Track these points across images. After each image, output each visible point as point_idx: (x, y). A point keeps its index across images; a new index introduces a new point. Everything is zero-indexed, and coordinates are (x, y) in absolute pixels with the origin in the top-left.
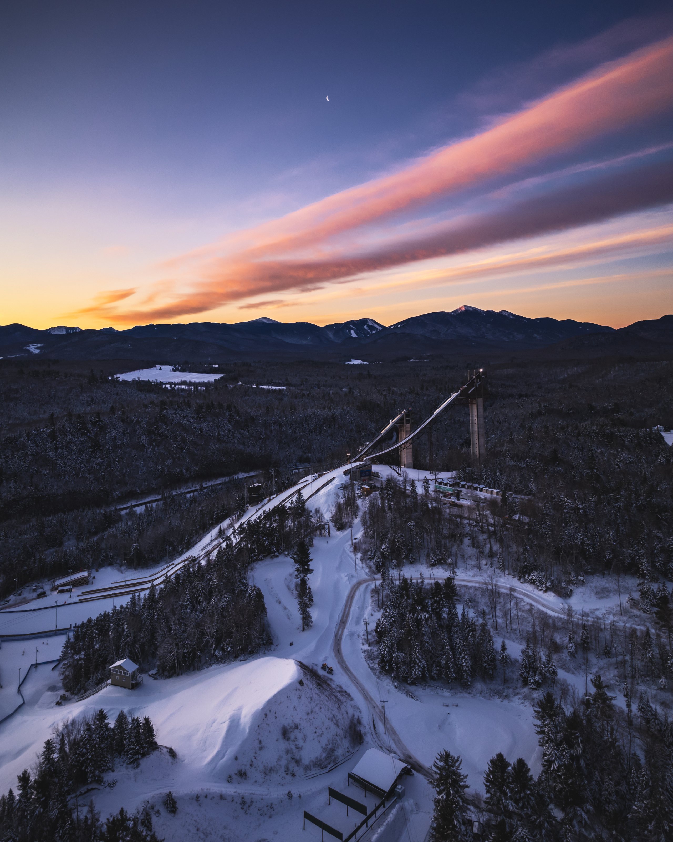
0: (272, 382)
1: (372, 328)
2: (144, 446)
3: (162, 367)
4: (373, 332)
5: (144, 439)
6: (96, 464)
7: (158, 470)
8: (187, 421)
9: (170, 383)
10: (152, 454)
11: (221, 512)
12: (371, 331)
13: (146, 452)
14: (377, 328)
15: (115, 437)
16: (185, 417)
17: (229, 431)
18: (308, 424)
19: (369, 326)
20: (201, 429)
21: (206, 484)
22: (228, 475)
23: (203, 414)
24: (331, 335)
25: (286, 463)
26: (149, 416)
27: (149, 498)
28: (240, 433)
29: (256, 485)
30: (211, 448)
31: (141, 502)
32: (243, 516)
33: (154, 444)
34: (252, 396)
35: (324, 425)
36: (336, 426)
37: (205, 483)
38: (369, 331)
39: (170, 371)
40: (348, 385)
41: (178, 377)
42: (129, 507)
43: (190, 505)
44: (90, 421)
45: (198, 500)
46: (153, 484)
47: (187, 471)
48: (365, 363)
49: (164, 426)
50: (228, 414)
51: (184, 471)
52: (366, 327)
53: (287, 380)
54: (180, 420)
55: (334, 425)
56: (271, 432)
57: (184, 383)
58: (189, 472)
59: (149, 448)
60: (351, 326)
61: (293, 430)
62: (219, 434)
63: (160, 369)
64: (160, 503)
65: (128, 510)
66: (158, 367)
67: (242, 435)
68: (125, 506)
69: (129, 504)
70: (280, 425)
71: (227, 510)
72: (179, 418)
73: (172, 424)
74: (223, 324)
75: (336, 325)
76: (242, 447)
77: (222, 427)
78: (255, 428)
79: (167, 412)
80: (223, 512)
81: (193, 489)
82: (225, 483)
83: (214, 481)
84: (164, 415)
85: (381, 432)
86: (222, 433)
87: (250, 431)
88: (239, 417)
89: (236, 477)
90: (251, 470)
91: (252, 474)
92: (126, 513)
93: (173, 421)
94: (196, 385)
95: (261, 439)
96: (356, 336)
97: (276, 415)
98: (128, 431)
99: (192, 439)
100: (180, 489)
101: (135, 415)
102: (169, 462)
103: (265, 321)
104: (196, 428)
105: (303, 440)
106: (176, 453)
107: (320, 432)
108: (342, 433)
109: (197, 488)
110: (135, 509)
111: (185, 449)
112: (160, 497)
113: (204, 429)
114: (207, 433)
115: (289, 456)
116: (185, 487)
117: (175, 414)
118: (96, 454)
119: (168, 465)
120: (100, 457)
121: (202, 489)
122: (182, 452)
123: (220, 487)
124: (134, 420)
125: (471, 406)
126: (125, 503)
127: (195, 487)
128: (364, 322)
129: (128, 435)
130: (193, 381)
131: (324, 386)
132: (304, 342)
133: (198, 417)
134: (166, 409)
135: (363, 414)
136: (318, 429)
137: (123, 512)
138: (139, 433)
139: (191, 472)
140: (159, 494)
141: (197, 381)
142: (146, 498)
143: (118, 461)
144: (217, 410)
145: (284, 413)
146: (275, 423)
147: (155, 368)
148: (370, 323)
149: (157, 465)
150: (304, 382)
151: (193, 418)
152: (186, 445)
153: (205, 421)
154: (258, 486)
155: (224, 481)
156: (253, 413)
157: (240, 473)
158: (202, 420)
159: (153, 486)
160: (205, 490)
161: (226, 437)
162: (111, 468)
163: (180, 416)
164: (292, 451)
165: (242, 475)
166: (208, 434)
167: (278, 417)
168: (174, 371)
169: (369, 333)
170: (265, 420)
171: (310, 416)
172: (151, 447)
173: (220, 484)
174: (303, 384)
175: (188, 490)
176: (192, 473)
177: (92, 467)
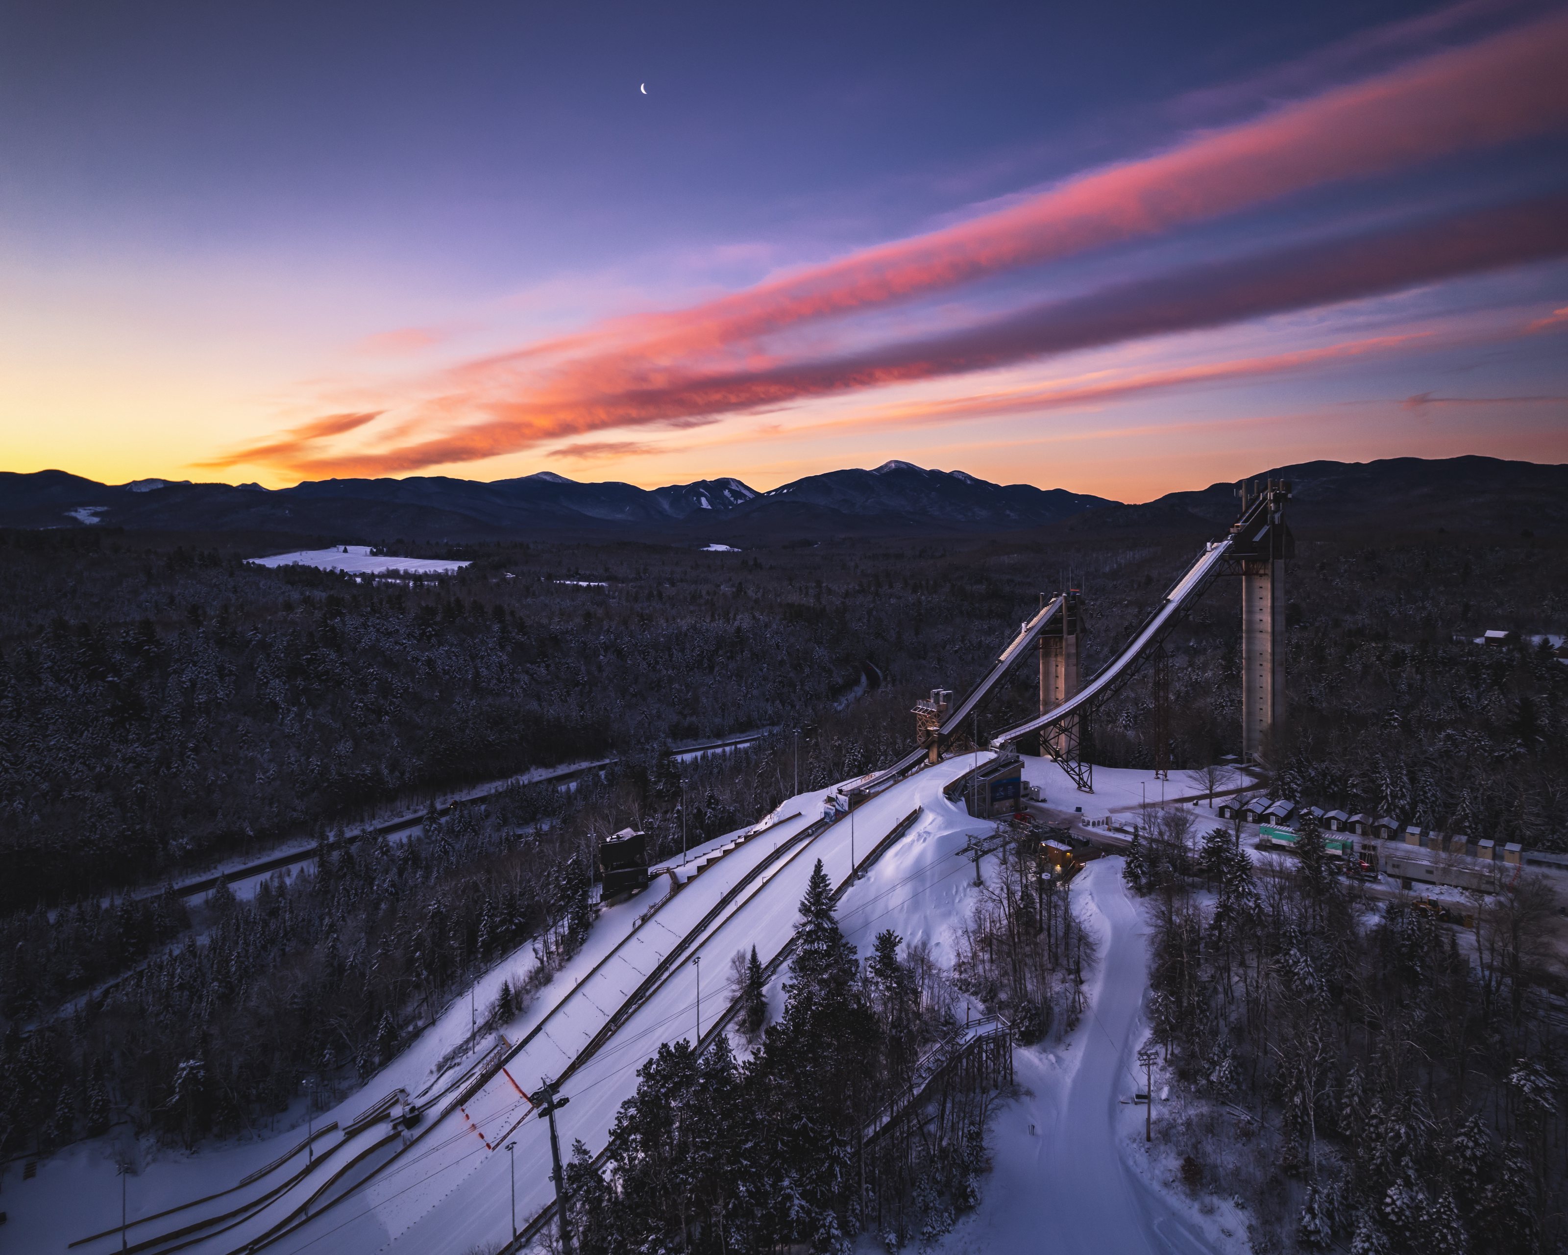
0: (577, 573)
1: (737, 494)
2: (275, 706)
3: (349, 548)
4: (740, 501)
5: (277, 690)
6: (124, 760)
7: (312, 771)
8: (396, 643)
9: (363, 575)
10: (297, 726)
11: (503, 922)
12: (736, 499)
13: (281, 724)
14: (745, 496)
15: (194, 684)
16: (389, 634)
17: (501, 666)
18: (683, 650)
19: (732, 491)
20: (430, 662)
21: (444, 803)
22: (503, 775)
23: (437, 628)
24: (666, 505)
25: (643, 740)
26: (294, 632)
27: (284, 848)
28: (527, 672)
29: (627, 833)
30: (458, 709)
31: (257, 862)
32: (583, 941)
33: (303, 700)
34: (542, 598)
35: (720, 652)
36: (747, 654)
37: (442, 799)
38: (732, 499)
39: (366, 555)
40: (730, 580)
41: (381, 565)
42: (216, 880)
43: (400, 874)
44: (123, 643)
45: (423, 855)
46: (295, 810)
47: (392, 772)
48: (736, 550)
49: (333, 656)
50: (496, 627)
51: (386, 772)
52: (726, 492)
53: (607, 570)
54: (378, 640)
55: (742, 652)
56: (600, 669)
57: (394, 574)
58: (397, 773)
59: (289, 710)
60: (701, 490)
61: (649, 665)
62: (477, 674)
63: (345, 551)
64: (311, 867)
65: (211, 893)
66: (342, 548)
67: (532, 675)
68: (204, 878)
69: (216, 874)
70: (619, 653)
71: (523, 915)
72: (374, 636)
73: (354, 650)
74: (470, 481)
75: (675, 488)
76: (534, 705)
77: (482, 657)
78: (563, 661)
79: (342, 620)
80: (511, 922)
81: (409, 816)
82: (498, 795)
83: (465, 792)
84: (333, 629)
85: (1002, 658)
86: (484, 672)
87: (552, 668)
88: (524, 635)
89: (524, 779)
90: (560, 762)
91: (562, 770)
92: (207, 902)
93: (360, 642)
94: (418, 578)
95: (577, 684)
96: (709, 507)
97: (608, 630)
98: (234, 668)
99: (408, 688)
100: (374, 818)
101: (256, 629)
102: (344, 747)
103: (547, 478)
104: (418, 660)
105: (677, 686)
106: (364, 724)
107: (711, 668)
108: (761, 670)
109: (420, 814)
110: (233, 886)
111: (387, 713)
112: (313, 844)
113: (439, 662)
114: (446, 672)
115: (649, 724)
116: (389, 813)
117: (365, 625)
118: (128, 731)
119: (340, 757)
120: (138, 739)
121: (434, 815)
122: (380, 720)
123: (483, 807)
124: (251, 641)
125: (1249, 582)
126: (207, 869)
127: (415, 811)
128: (723, 483)
129: (233, 678)
130: (412, 570)
131: (682, 581)
132: (619, 516)
133: (423, 633)
134: (340, 614)
135: (798, 628)
136: (705, 660)
137: (196, 900)
138: (264, 671)
139: (402, 774)
140: (312, 836)
141: (421, 571)
142: (273, 849)
143: (196, 750)
144: (470, 620)
145: (627, 628)
146: (607, 648)
147: (335, 549)
148: (734, 487)
149: (309, 758)
150: (642, 575)
151: (410, 636)
152: (392, 703)
153: (440, 644)
154: (633, 839)
155: (493, 791)
156: (555, 627)
157: (532, 770)
158: (434, 640)
159: (295, 815)
160: (443, 820)
161: (495, 681)
162: (169, 768)
163: (378, 630)
164: (654, 712)
165: (538, 775)
166: (448, 673)
167: (612, 636)
168: (373, 554)
169: (731, 503)
170: (584, 643)
171: (686, 635)
172: (295, 709)
173: (483, 800)
174: (641, 577)
175: (397, 820)
176: (407, 775)
177: (109, 768)
